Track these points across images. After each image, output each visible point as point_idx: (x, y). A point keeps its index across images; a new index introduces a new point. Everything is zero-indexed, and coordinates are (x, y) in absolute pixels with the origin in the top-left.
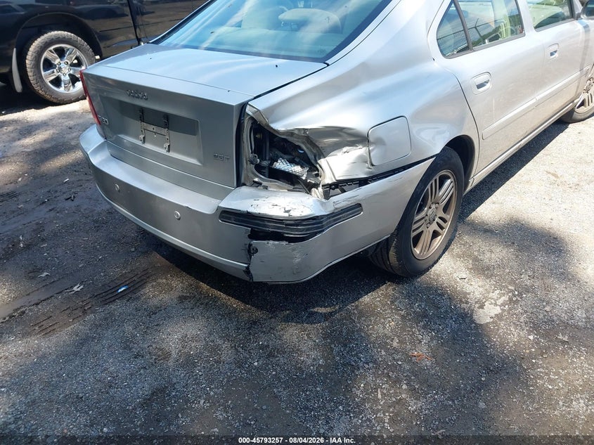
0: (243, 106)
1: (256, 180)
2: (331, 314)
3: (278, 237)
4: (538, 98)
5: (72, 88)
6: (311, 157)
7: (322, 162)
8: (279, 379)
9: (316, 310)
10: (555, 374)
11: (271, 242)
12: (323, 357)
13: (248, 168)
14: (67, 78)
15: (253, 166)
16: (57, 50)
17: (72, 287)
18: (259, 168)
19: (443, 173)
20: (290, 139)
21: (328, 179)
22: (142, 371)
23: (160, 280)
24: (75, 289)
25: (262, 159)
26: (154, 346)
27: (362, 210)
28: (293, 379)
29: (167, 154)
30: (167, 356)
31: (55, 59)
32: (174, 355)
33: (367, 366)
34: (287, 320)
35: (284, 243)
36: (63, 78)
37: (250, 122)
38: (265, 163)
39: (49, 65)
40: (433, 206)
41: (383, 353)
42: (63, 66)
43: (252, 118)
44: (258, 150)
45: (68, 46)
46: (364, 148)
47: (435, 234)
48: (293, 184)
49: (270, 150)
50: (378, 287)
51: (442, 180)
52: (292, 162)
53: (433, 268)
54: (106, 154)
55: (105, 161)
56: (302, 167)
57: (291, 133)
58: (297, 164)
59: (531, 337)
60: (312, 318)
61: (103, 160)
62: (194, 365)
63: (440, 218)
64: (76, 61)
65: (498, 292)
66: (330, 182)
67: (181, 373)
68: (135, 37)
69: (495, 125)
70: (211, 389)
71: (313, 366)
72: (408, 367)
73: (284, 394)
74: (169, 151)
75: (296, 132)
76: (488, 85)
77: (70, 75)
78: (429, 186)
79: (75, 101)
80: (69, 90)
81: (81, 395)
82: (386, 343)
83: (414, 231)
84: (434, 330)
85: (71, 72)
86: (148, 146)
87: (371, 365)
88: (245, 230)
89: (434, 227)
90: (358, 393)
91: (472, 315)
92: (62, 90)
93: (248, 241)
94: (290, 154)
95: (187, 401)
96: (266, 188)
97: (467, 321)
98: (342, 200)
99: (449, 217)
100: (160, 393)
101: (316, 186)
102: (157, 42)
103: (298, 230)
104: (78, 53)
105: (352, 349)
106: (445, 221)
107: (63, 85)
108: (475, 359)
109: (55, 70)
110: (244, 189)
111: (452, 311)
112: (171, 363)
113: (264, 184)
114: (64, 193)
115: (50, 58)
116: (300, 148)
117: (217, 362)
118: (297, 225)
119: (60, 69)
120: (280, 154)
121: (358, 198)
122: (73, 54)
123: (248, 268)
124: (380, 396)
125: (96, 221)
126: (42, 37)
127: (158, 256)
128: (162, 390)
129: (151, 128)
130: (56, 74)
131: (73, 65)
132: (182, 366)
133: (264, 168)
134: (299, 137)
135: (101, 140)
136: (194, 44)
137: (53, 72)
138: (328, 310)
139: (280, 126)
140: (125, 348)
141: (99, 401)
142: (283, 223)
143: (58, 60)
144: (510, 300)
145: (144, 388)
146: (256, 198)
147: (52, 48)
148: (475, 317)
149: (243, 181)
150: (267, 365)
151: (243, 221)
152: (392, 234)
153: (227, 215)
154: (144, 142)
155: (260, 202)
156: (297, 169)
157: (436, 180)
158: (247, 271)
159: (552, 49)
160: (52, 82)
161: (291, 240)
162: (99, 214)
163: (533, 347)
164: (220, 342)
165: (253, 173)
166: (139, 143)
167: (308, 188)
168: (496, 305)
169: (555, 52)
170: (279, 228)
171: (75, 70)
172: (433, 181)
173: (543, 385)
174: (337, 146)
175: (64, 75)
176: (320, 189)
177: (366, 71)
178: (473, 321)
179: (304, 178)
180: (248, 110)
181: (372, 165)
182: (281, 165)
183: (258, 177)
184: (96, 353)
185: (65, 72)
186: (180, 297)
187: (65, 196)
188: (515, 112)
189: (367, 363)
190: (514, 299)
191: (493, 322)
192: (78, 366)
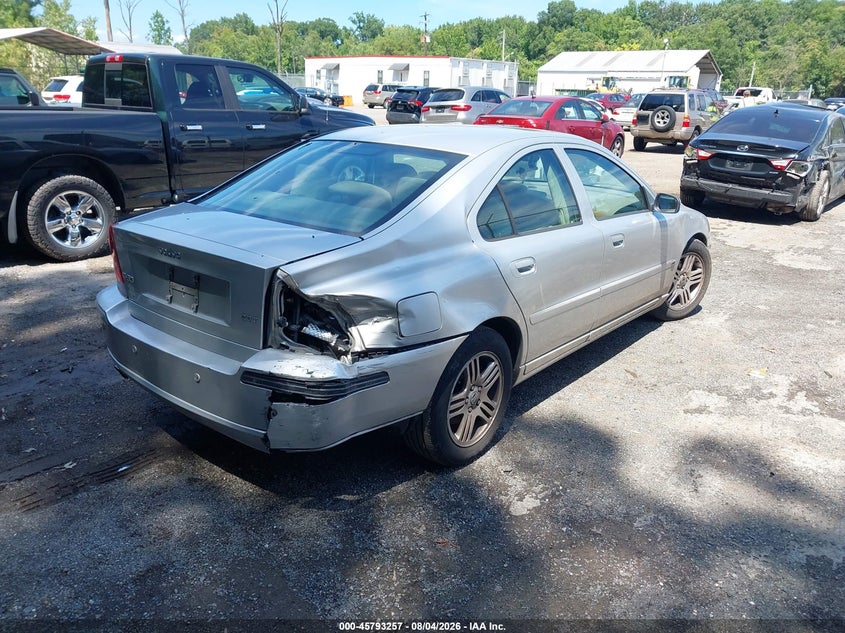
0: (275, 270)
1: (284, 343)
2: (358, 501)
3: (298, 399)
4: (603, 288)
5: (80, 243)
6: (343, 325)
7: (353, 330)
8: (290, 561)
9: (342, 497)
10: (579, 563)
11: (291, 404)
12: (342, 541)
13: (277, 331)
14: (77, 230)
15: (281, 329)
16: (67, 197)
17: (63, 464)
18: (288, 332)
19: (485, 354)
20: (321, 305)
21: (357, 348)
22: (138, 549)
23: (168, 461)
24: (67, 466)
25: (292, 322)
26: (155, 525)
27: (388, 379)
28: (306, 561)
29: (195, 315)
30: (168, 535)
31: (64, 208)
32: (176, 533)
33: (387, 551)
34: (307, 506)
35: (304, 405)
36: (71, 230)
37: (281, 285)
38: (294, 327)
39: (56, 213)
40: (476, 389)
41: (407, 539)
42: (74, 216)
43: (283, 282)
44: (289, 313)
45: (84, 194)
46: (393, 320)
47: (479, 422)
48: (322, 351)
49: (301, 315)
50: (416, 476)
51: (485, 363)
52: (323, 328)
53: (478, 461)
54: (126, 313)
55: (124, 321)
56: (333, 334)
57: (321, 299)
58: (328, 330)
59: (564, 529)
60: (336, 504)
61: (122, 320)
62: (198, 545)
63: (485, 403)
64: (90, 212)
65: (541, 486)
66: (359, 350)
67: (183, 552)
68: (168, 188)
69: (546, 310)
70: (214, 568)
71: (329, 549)
72: (429, 553)
73: (293, 574)
74: (196, 312)
75: (326, 298)
76: (533, 270)
77: (81, 227)
78: (467, 366)
79: (81, 259)
80: (76, 245)
81: (66, 569)
82: (413, 531)
83: (451, 412)
84: (465, 520)
85: (83, 224)
86: (175, 306)
87: (392, 550)
88: (265, 392)
89: (477, 412)
90: (374, 575)
91: (508, 507)
92: (67, 244)
93: (268, 404)
94: (321, 321)
95: (185, 578)
96: (293, 351)
97: (503, 512)
98: (367, 366)
99: (496, 404)
100: (157, 571)
101: (346, 353)
102: (195, 202)
103: (320, 393)
104: (96, 203)
105: (374, 535)
106: (492, 408)
107: (69, 239)
108: (502, 547)
109: (63, 221)
110: (269, 351)
111: (488, 503)
112: (172, 542)
113: (291, 347)
114: (60, 364)
115: (58, 205)
116: (330, 314)
117: (223, 543)
118: (319, 387)
119: (69, 219)
120: (311, 319)
121: (385, 365)
122: (88, 202)
123: (266, 435)
124: (395, 578)
125: (99, 397)
126: (53, 181)
127: (169, 437)
128: (159, 568)
129: (180, 287)
130: (63, 225)
131: (86, 216)
132: (185, 545)
133: (293, 332)
134: (329, 303)
135: (123, 299)
136: (237, 208)
137: (60, 222)
138: (356, 497)
139: (311, 292)
140: (121, 527)
141: (87, 576)
142: (304, 385)
143: (68, 209)
144: (553, 494)
145: (139, 565)
146: (281, 359)
147: (63, 194)
148: (511, 509)
149: (269, 344)
150: (279, 547)
151: (264, 383)
152: (425, 411)
153: (249, 376)
154: (171, 302)
155: (284, 363)
156: (327, 336)
157: (475, 361)
158: (266, 439)
159: (617, 238)
160: (56, 234)
161: (311, 402)
162: (102, 389)
163: (564, 538)
164: (229, 524)
165: (281, 337)
166: (165, 303)
167: (338, 355)
168: (536, 498)
169: (621, 242)
170: (300, 390)
171: (88, 222)
172: (472, 361)
173: (565, 572)
174: (369, 316)
175: (74, 226)
176: (349, 357)
177: (401, 248)
178: (508, 513)
179: (333, 344)
180: (279, 273)
181: (402, 336)
182: (311, 330)
183: (286, 340)
184: (86, 530)
185: (75, 224)
186: (189, 479)
187: (61, 367)
188: (574, 299)
189: (388, 549)
190: (557, 493)
191: (529, 515)
192: (64, 542)
